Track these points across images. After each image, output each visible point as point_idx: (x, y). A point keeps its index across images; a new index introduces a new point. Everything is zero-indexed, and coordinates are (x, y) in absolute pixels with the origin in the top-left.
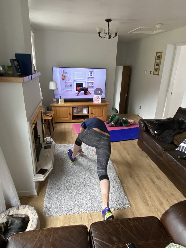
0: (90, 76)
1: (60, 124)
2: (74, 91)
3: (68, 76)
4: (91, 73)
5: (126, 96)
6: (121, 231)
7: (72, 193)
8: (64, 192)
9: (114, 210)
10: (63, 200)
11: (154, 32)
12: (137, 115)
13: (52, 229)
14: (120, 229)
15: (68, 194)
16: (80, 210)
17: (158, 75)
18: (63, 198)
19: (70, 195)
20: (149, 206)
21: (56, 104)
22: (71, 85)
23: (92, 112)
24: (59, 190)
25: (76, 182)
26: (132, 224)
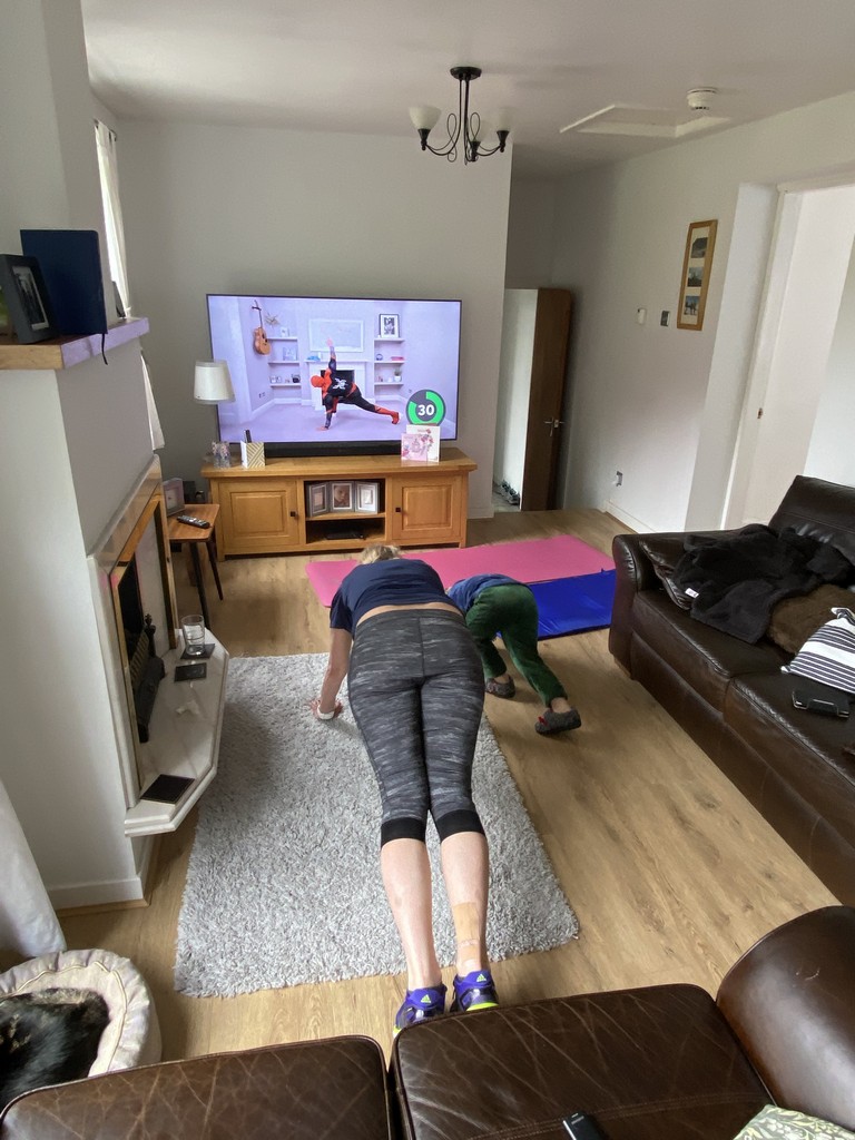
0: (385, 337)
1: (250, 562)
2: (311, 407)
3: (284, 336)
4: (392, 321)
5: (556, 426)
6: (535, 1059)
7: (311, 884)
8: (273, 882)
9: (507, 955)
10: (267, 919)
11: (680, 130)
12: (607, 513)
13: (213, 1060)
14: (532, 1048)
15: (291, 888)
16: (347, 965)
17: (698, 327)
18: (268, 907)
19: (301, 892)
20: (664, 933)
21: (227, 470)
22: (296, 380)
23: (400, 506)
24: (248, 873)
25: (326, 832)
26: (588, 1022)
